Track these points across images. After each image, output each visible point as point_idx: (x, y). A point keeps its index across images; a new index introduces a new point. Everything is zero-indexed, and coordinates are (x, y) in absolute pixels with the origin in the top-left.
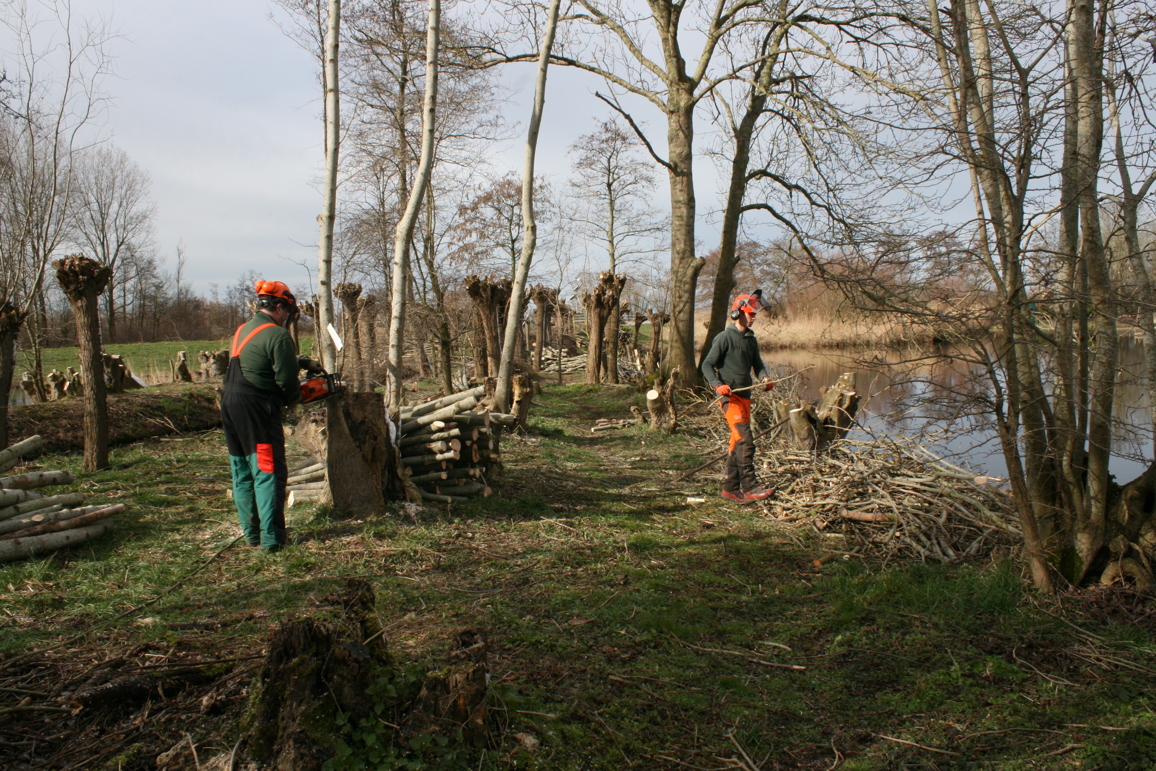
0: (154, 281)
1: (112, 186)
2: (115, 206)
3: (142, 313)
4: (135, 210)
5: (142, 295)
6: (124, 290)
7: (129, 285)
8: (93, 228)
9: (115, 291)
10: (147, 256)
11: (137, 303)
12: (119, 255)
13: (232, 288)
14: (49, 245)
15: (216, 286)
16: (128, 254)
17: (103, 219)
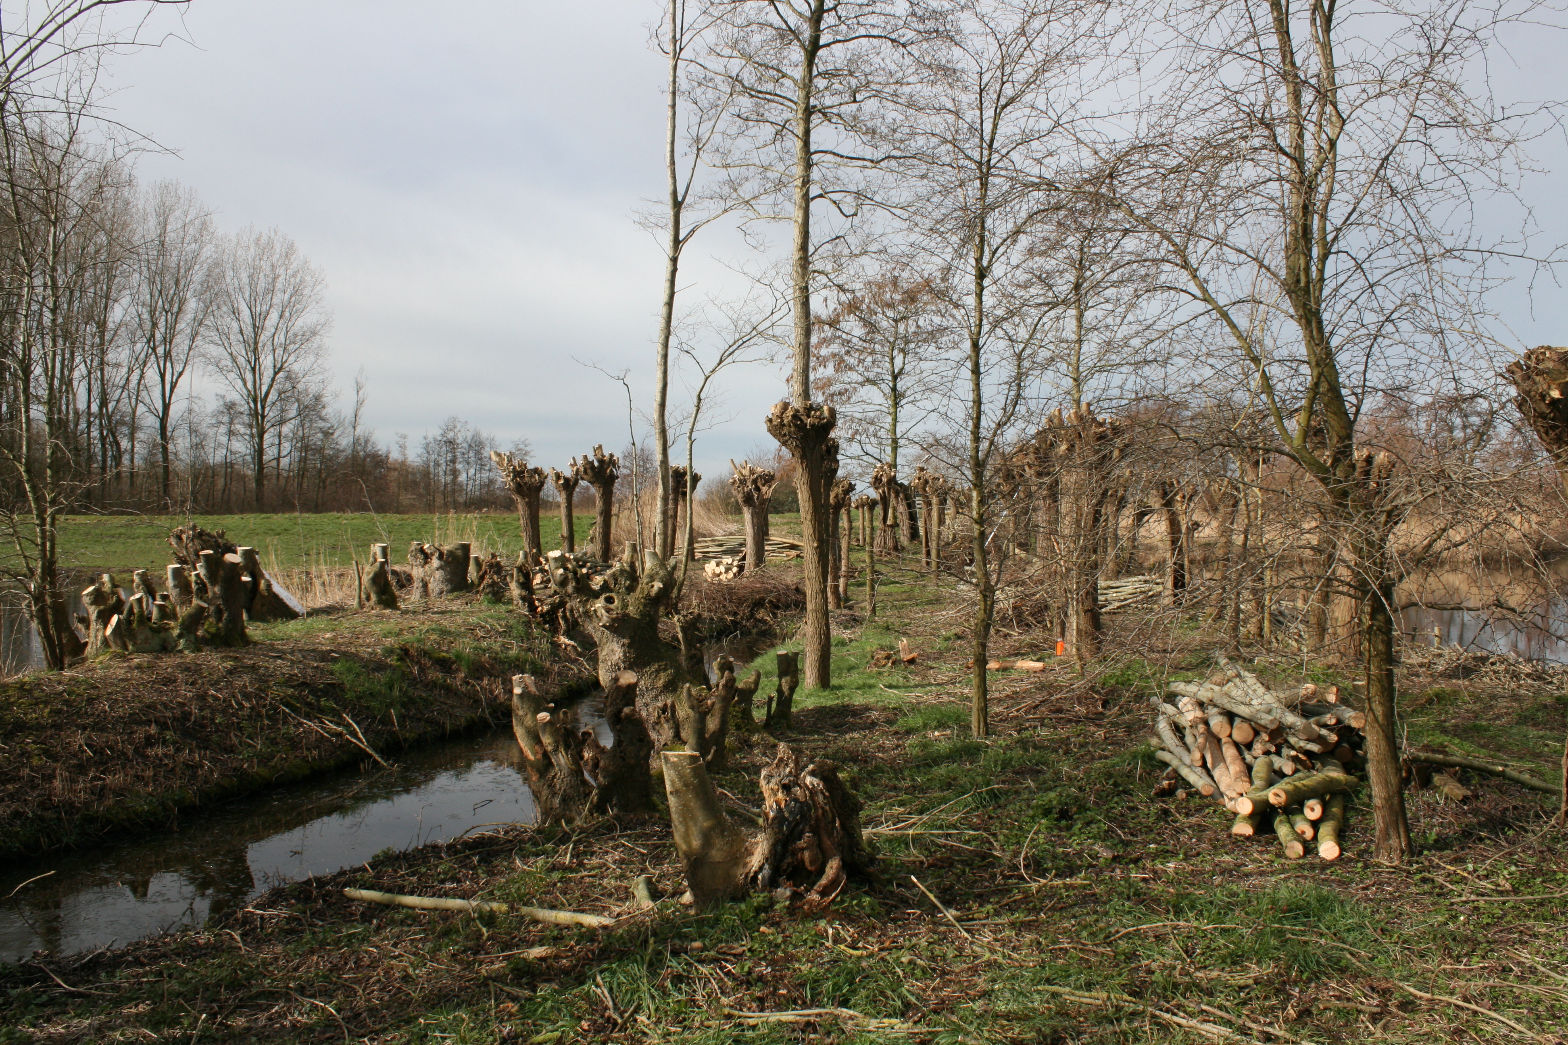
0: (321, 424)
1: (271, 291)
2: (274, 316)
3: (302, 472)
4: (301, 323)
5: (305, 447)
6: (280, 436)
7: (286, 429)
8: (242, 346)
9: (266, 436)
10: (313, 389)
11: (296, 454)
12: (275, 386)
13: (430, 439)
14: (178, 368)
15: (404, 437)
16: (288, 386)
17: (256, 334)
